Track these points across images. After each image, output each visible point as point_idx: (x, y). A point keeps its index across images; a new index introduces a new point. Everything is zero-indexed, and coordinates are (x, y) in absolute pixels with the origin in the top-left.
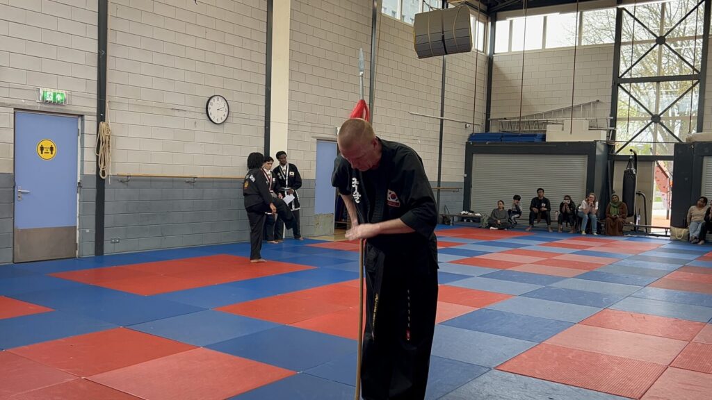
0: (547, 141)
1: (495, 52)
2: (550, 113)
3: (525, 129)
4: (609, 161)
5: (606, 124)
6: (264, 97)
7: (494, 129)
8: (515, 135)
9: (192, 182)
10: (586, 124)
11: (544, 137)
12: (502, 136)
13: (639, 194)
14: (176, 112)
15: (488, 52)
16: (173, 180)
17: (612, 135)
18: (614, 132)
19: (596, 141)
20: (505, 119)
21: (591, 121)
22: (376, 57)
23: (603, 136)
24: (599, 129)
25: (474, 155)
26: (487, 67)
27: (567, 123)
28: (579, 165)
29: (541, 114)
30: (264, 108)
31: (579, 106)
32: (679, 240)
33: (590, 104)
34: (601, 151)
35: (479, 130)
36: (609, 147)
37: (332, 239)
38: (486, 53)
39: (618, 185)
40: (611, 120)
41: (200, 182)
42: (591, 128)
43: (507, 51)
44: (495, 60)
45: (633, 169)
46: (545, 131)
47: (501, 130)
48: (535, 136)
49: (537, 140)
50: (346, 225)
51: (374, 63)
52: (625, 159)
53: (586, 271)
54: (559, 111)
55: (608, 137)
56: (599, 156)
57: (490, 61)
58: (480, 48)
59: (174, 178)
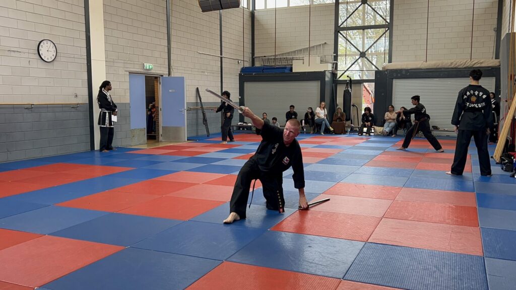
0: (293, 71)
1: (256, 9)
2: (295, 52)
3: (278, 64)
4: (334, 85)
5: (331, 59)
6: (85, 41)
7: (257, 64)
8: (272, 68)
9: (30, 108)
10: (318, 59)
11: (291, 69)
12: (263, 69)
13: (353, 106)
14: (12, 53)
15: (251, 9)
16: (14, 107)
17: (336, 66)
18: (337, 64)
19: (325, 71)
20: (265, 57)
21: (321, 57)
22: (171, 11)
23: (329, 67)
24: (327, 62)
25: (245, 83)
26: (250, 19)
27: (306, 59)
28: (314, 87)
29: (289, 53)
30: (85, 49)
31: (314, 47)
32: (379, 135)
33: (320, 45)
34: (328, 77)
35: (247, 65)
36: (334, 75)
37: (145, 147)
38: (249, 9)
39: (340, 100)
40: (334, 56)
41: (37, 108)
42: (322, 62)
43: (264, 8)
44: (256, 14)
45: (349, 89)
46: (292, 65)
47: (263, 64)
48: (285, 68)
49: (287, 71)
50: (155, 136)
51: (169, 16)
52: (344, 82)
53: (323, 159)
54: (301, 50)
55: (333, 67)
56: (327, 81)
57: (253, 15)
58: (245, 6)
59: (15, 106)
